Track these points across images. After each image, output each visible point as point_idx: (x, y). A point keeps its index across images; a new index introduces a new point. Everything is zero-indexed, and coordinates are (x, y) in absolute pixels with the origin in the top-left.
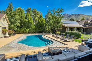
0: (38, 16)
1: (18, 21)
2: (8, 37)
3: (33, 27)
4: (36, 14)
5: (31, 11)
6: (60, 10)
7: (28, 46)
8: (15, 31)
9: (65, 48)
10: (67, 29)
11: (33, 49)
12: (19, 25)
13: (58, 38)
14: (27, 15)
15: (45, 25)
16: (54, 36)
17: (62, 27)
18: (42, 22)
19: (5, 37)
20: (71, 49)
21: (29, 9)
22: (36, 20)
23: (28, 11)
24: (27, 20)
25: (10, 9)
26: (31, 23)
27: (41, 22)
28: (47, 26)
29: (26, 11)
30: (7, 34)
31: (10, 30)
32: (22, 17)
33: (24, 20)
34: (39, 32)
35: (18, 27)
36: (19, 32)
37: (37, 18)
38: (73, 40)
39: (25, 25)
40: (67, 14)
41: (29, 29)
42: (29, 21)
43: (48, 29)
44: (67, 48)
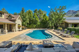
0: (42, 15)
1: (28, 20)
2: (21, 30)
3: (38, 23)
4: (41, 13)
5: (37, 12)
6: (62, 8)
7: (31, 38)
8: (26, 27)
9: (61, 43)
10: (69, 25)
11: (33, 41)
12: (28, 22)
13: (58, 33)
14: (34, 15)
15: (48, 22)
16: (55, 31)
17: (64, 23)
18: (46, 19)
19: (19, 31)
20: (67, 44)
21: (36, 10)
22: (41, 18)
23: (35, 11)
24: (34, 19)
25: (23, 12)
26: (37, 20)
27: (44, 19)
28: (50, 23)
29: (34, 12)
30: (21, 29)
31: (23, 26)
32: (30, 16)
33: (32, 18)
34: (43, 28)
35: (28, 23)
36: (29, 27)
37: (42, 17)
38: (73, 36)
39: (33, 22)
40: (72, 11)
41: (35, 25)
42: (35, 19)
43: (51, 25)
44: (63, 43)
